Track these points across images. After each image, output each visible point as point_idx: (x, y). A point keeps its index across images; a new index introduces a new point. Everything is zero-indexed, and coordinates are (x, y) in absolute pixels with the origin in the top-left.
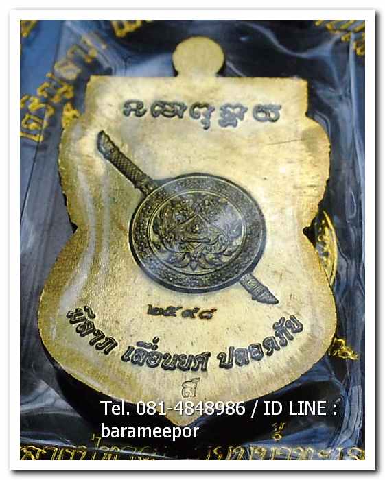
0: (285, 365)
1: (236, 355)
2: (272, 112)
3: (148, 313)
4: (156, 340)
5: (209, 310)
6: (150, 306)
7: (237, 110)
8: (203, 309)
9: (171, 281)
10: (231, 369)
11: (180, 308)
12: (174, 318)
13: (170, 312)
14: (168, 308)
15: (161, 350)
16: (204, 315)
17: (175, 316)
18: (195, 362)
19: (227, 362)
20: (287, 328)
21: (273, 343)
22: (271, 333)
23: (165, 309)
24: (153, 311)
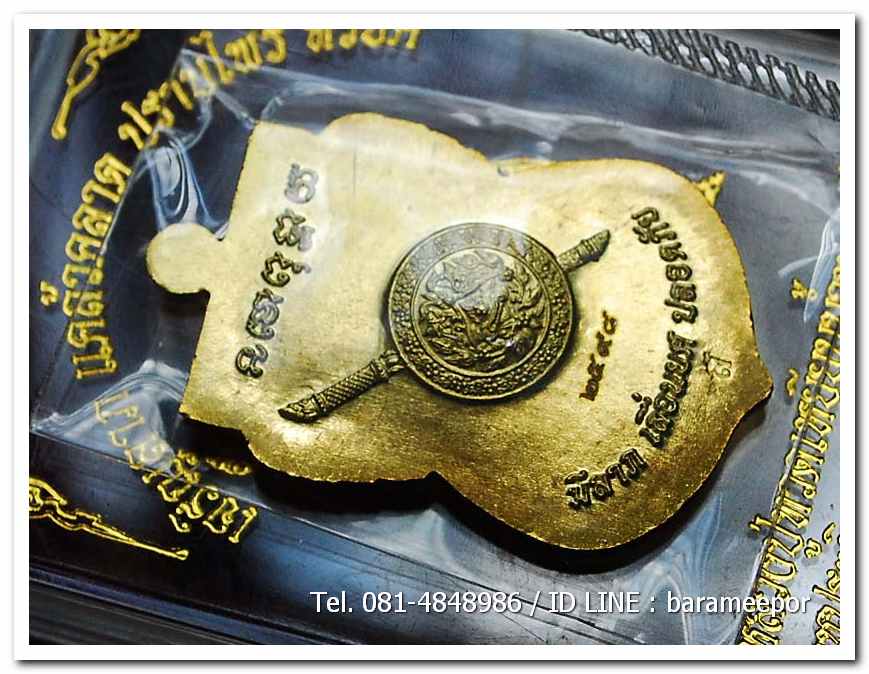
0: (704, 241)
1: (679, 299)
2: (301, 177)
3: (593, 400)
4: (637, 398)
5: (603, 319)
6: (582, 395)
7: (288, 224)
8: (599, 327)
9: (551, 360)
10: (699, 310)
11: (592, 357)
12: (605, 368)
13: (596, 371)
14: (590, 373)
15: (653, 392)
16: (609, 327)
17: (603, 365)
18: (680, 352)
19: (688, 313)
20: (648, 228)
21: (670, 248)
22: (654, 248)
23: (590, 377)
24: (590, 393)
